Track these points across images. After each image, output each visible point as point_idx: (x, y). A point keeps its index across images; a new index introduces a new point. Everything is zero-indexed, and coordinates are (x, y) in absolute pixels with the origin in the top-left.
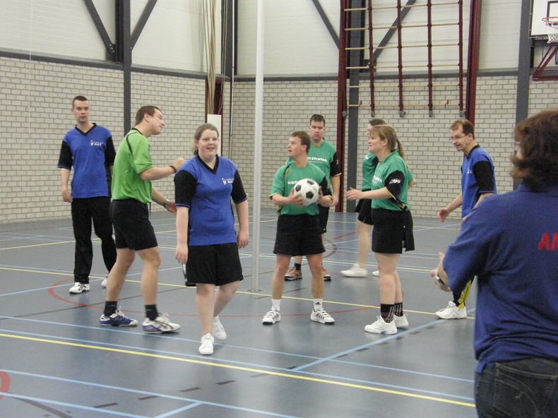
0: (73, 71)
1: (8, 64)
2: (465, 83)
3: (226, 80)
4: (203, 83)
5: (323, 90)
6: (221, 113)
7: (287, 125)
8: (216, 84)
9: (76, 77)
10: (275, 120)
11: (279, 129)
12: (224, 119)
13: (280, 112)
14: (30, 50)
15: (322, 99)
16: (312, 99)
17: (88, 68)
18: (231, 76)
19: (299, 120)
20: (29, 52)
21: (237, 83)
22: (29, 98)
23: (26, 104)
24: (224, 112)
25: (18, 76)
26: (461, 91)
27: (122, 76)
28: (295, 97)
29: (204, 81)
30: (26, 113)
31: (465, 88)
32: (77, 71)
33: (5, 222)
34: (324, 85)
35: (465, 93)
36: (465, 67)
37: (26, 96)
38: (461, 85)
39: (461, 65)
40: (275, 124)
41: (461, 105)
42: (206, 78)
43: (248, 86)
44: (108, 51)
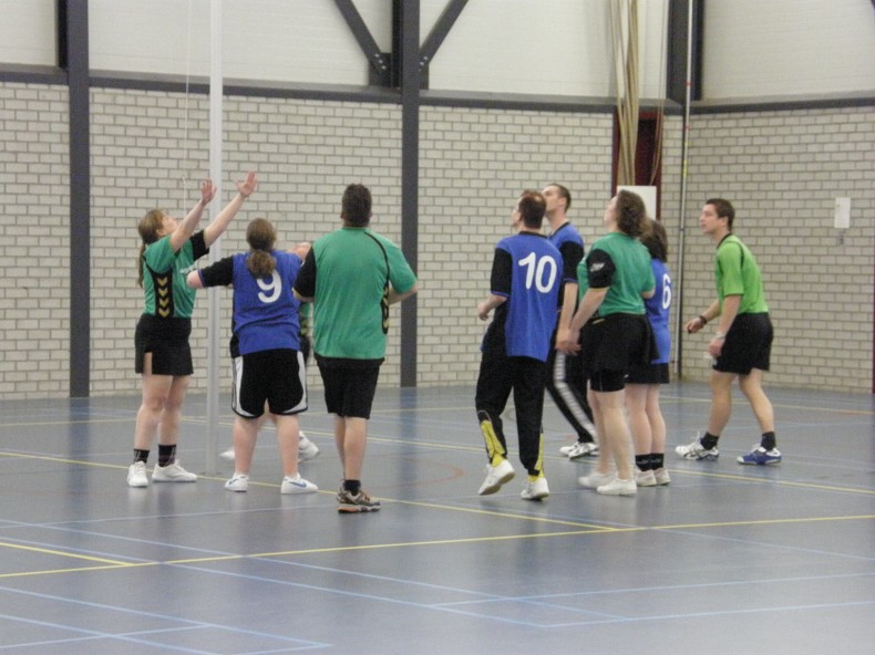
0: (283, 109)
1: (141, 101)
3: (669, 112)
4: (607, 121)
5: (850, 128)
6: (657, 183)
7: (784, 204)
8: (641, 122)
9: (290, 121)
10: (762, 196)
11: (770, 214)
12: (664, 197)
13: (772, 177)
14: (188, 72)
15: (849, 147)
16: (831, 147)
17: (320, 103)
18: (683, 102)
19: (807, 195)
20: (185, 77)
21: (696, 117)
22: (185, 164)
23: (177, 175)
24: (664, 179)
25: (162, 123)
27: (399, 115)
28: (799, 144)
29: (610, 116)
30: (179, 192)
32: (293, 110)
33: (131, 393)
34: (853, 118)
37: (179, 160)
40: (762, 204)
42: (614, 110)
43: (729, 121)
44: (373, 67)
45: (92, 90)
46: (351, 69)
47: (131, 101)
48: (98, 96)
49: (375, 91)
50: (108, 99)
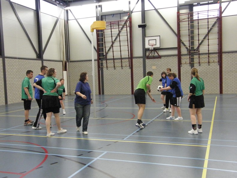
2: (130, 60)
8: (65, 63)
9: (29, 63)
12: (67, 72)
17: (32, 60)
18: (68, 61)
20: (17, 57)
21: (70, 62)
22: (17, 69)
23: (17, 71)
24: (67, 70)
25: (14, 63)
26: (129, 62)
27: (41, 62)
29: (62, 62)
30: (17, 73)
31: (130, 61)
33: (13, 103)
35: (130, 63)
36: (130, 56)
38: (129, 61)
39: (129, 56)
41: (129, 66)
43: (73, 63)
44: (37, 55)
45: (5, 59)
46: (34, 56)
47: (10, 60)
48: (6, 59)
49: (38, 59)
50: (7, 60)
